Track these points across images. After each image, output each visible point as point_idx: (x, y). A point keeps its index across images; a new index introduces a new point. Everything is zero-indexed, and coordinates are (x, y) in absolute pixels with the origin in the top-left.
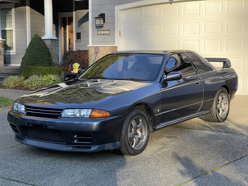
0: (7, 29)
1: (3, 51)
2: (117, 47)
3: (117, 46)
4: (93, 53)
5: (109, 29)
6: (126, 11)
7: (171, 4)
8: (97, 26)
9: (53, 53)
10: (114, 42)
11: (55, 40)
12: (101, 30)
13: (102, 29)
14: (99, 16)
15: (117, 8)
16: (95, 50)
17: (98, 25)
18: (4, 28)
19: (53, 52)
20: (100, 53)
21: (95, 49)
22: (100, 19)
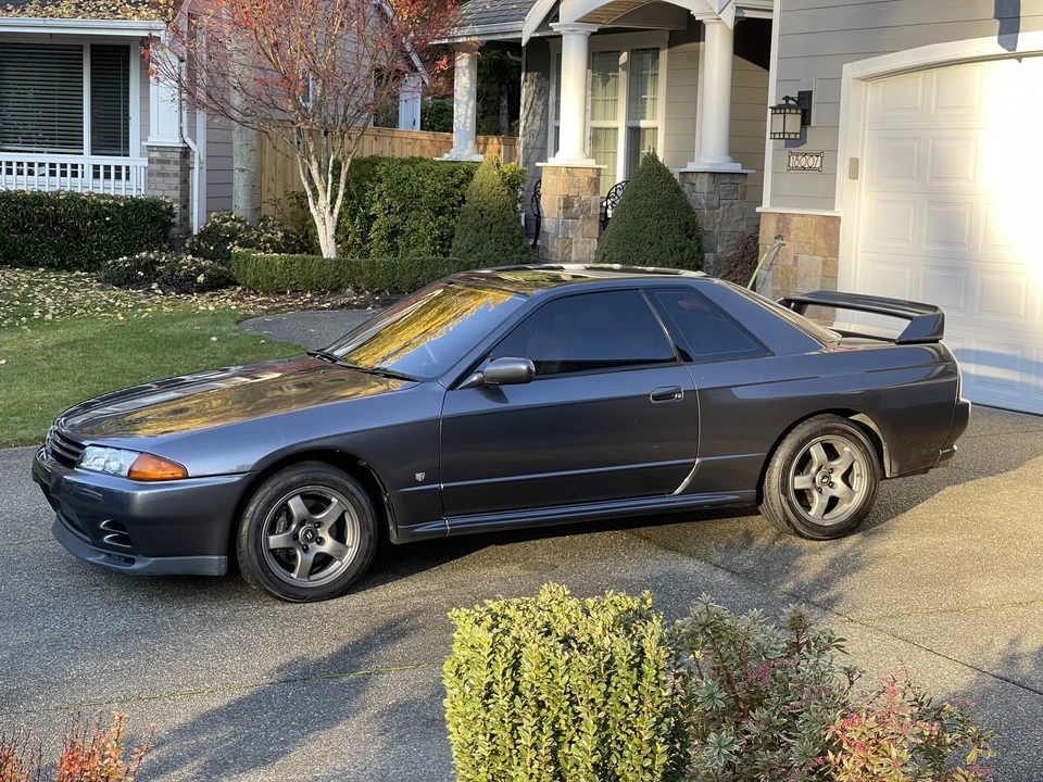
0: (643, 124)
1: (595, 205)
2: (838, 219)
3: (841, 215)
4: (772, 236)
5: (822, 149)
6: (881, 83)
7: (1020, 62)
8: (789, 139)
9: (720, 224)
10: (830, 201)
11: (731, 176)
12: (801, 154)
13: (802, 149)
14: (784, 102)
15: (851, 71)
16: (778, 227)
17: (792, 136)
18: (637, 119)
19: (719, 220)
20: (792, 237)
21: (778, 222)
22: (785, 114)
